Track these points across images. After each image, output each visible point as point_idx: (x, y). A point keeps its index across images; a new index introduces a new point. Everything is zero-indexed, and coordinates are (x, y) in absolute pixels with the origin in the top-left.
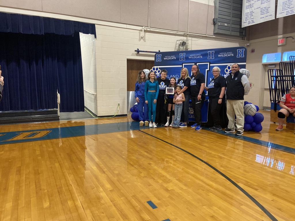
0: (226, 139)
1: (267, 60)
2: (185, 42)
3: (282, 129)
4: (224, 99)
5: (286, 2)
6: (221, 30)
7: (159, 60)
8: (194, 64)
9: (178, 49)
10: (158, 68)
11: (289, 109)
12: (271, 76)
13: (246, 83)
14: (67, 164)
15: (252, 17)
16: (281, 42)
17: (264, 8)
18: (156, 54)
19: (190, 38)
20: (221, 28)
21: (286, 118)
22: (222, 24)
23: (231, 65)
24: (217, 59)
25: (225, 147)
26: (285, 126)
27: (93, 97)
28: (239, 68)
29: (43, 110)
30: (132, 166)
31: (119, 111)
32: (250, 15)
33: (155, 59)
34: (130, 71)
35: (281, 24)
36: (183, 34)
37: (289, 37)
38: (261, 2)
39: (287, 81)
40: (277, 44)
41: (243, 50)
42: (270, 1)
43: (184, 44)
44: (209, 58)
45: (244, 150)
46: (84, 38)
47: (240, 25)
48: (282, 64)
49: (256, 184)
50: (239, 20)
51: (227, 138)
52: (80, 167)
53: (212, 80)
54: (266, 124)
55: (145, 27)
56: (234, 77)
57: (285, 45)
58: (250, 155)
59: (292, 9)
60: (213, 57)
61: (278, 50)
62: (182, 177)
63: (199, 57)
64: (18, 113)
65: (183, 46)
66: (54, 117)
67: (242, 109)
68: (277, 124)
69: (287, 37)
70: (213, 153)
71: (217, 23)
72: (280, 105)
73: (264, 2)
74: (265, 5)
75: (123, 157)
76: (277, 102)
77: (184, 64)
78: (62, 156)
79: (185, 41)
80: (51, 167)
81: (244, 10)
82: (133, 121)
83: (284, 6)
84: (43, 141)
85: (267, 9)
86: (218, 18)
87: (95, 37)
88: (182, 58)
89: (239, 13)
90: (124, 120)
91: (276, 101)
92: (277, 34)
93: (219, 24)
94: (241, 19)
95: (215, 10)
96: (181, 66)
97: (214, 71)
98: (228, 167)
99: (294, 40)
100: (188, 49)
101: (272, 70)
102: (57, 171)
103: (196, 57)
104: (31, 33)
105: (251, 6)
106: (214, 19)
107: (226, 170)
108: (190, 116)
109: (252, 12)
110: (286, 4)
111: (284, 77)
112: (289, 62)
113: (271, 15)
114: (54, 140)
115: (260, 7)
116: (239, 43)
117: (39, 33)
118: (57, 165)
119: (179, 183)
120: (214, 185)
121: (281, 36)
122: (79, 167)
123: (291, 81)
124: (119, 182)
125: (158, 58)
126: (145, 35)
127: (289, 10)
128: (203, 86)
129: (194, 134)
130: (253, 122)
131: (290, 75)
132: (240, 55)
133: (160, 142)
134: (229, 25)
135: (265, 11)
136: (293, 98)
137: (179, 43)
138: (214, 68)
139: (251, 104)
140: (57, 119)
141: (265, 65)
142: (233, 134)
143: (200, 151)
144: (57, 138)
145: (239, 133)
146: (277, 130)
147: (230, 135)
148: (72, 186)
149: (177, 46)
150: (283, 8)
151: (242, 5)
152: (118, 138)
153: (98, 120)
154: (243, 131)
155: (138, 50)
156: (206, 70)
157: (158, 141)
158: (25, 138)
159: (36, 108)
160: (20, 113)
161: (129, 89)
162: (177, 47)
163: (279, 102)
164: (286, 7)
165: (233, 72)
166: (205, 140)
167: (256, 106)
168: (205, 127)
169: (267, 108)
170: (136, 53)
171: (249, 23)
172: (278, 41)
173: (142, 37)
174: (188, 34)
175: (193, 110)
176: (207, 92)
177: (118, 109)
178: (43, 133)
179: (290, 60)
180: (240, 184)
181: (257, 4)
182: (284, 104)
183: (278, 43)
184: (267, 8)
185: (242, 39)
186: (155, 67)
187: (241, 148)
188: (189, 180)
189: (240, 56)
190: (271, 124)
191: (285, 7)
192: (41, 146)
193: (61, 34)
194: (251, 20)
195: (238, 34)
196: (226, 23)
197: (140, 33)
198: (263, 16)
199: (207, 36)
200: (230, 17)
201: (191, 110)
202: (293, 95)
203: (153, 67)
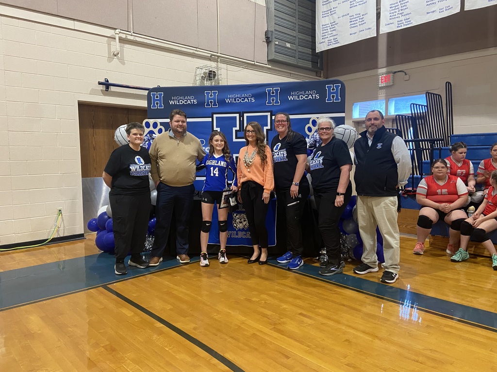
1: (359, 114)
2: (214, 72)
5: (396, 5)
6: (280, 54)
7: (158, 106)
9: (200, 82)
10: (159, 124)
15: (334, 33)
16: (385, 81)
17: (357, 16)
18: (149, 94)
19: (224, 66)
20: (280, 50)
22: (282, 43)
32: (330, 28)
33: (149, 103)
34: (90, 131)
36: (210, 55)
37: (398, 72)
38: (351, 5)
40: (378, 84)
41: (337, 87)
42: (366, 2)
44: (269, 102)
47: (312, 48)
48: (400, 118)
50: (309, 39)
55: (122, 31)
57: (392, 85)
59: (407, 17)
60: (277, 100)
61: (379, 96)
63: (248, 100)
65: (209, 80)
69: (395, 72)
71: (273, 40)
73: (356, 4)
74: (358, 10)
77: (215, 116)
79: (214, 70)
81: (319, 21)
83: (393, 11)
85: (361, 18)
86: (274, 31)
88: (211, 102)
89: (310, 25)
92: (376, 67)
93: (277, 43)
94: (314, 36)
95: (267, 16)
96: (210, 119)
97: (323, 129)
99: (407, 77)
103: (242, 100)
105: (331, 12)
106: (266, 33)
108: (237, 234)
109: (334, 24)
110: (397, 7)
112: (411, 115)
113: (369, 29)
115: (348, 14)
121: (384, 70)
125: (155, 100)
126: (122, 50)
127: (403, 18)
132: (333, 97)
134: (294, 47)
135: (358, 21)
136: (441, 183)
137: (202, 72)
141: (357, 123)
145: (390, 275)
149: (198, 78)
150: (391, 15)
151: (315, 10)
155: (108, 81)
162: (197, 82)
164: (396, 14)
170: (102, 87)
171: (329, 43)
172: (379, 78)
173: (115, 53)
174: (218, 57)
175: (242, 220)
177: (59, 223)
179: (411, 111)
181: (342, 8)
182: (427, 198)
183: (380, 83)
184: (361, 15)
185: (317, 76)
186: (151, 121)
189: (331, 99)
191: (395, 14)
194: (332, 38)
195: (309, 65)
196: (289, 42)
197: (109, 45)
198: (353, 30)
199: (256, 63)
200: (294, 32)
201: (238, 221)
202: (440, 176)
203: (147, 120)
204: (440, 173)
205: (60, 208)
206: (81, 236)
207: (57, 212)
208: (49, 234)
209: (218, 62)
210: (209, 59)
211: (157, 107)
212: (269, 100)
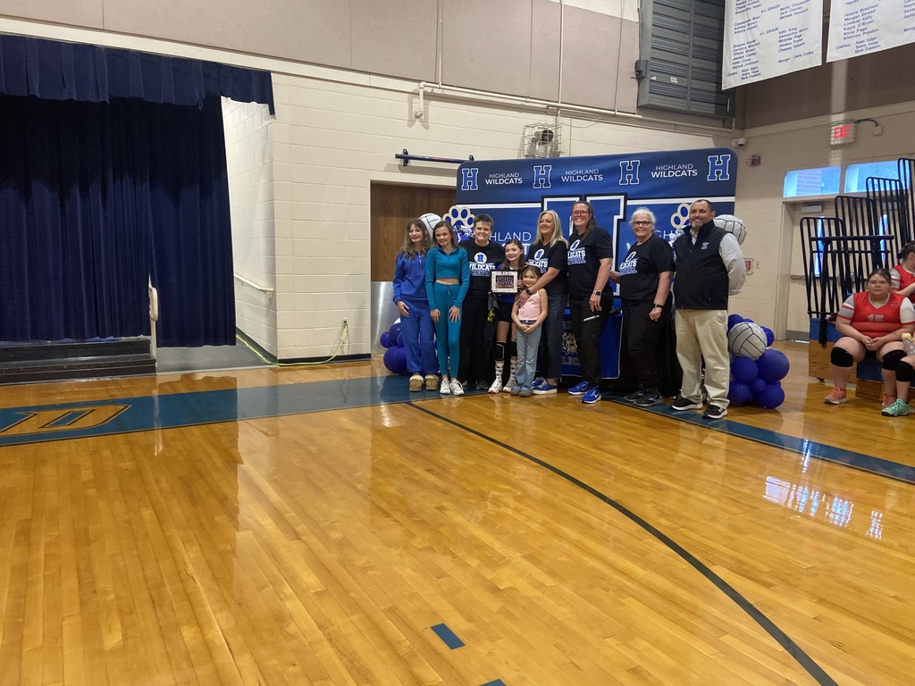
0: (674, 431)
1: (798, 190)
2: (550, 132)
3: (844, 400)
4: (667, 308)
5: (855, 15)
6: (658, 96)
7: (471, 186)
8: (577, 199)
9: (529, 151)
10: (469, 212)
11: (866, 338)
12: (811, 239)
13: (734, 260)
14: (178, 510)
15: (753, 58)
16: (841, 135)
17: (791, 32)
18: (460, 168)
19: (566, 120)
20: (658, 88)
21: (855, 364)
22: (663, 78)
23: (689, 204)
24: (647, 186)
25: (673, 456)
26: (852, 388)
27: (263, 299)
28: (713, 213)
29: (104, 341)
30: (387, 514)
31: (346, 345)
32: (747, 51)
33: (459, 182)
34: (382, 219)
35: (839, 81)
36: (546, 106)
37: (865, 120)
38: (782, 14)
39: (857, 255)
40: (830, 141)
41: (724, 158)
43: (546, 137)
44: (624, 181)
45: (730, 464)
46: (236, 116)
47: (716, 83)
48: (844, 201)
49: (767, 569)
50: (713, 66)
51: (678, 427)
52: (221, 519)
53: (631, 251)
54: (796, 383)
55: (428, 84)
56: (697, 239)
57: (853, 143)
58: (748, 479)
59: (872, 35)
60: (635, 177)
61: (832, 159)
62: (541, 547)
63: (594, 178)
64: (23, 349)
65: (543, 144)
66: (139, 363)
67: (722, 338)
68: (828, 384)
69: (860, 121)
70: (637, 473)
71: (648, 75)
72: (839, 326)
73: (789, 14)
74: (793, 21)
75: (358, 486)
76: (828, 316)
77: (546, 200)
78: (164, 485)
79: (549, 129)
80: (129, 522)
81: (728, 38)
82: (388, 374)
83: (850, 26)
84: (101, 440)
85: (799, 35)
86: (649, 59)
87: (272, 111)
88: (542, 181)
89: (714, 45)
90: (363, 372)
91: (824, 313)
92: (827, 111)
93: (654, 78)
94: (719, 62)
95: (641, 36)
96: (539, 205)
97: (639, 223)
98: (681, 517)
99: (879, 128)
100: (559, 153)
101: (812, 221)
102: (147, 535)
104: (65, 98)
105: (749, 25)
106: (637, 64)
107: (676, 526)
109: (753, 44)
110: (855, 20)
111: (849, 242)
112: (865, 196)
113: (810, 53)
114: (139, 437)
115: (777, 29)
116: (715, 138)
117: (91, 97)
118: (147, 513)
119: (533, 566)
120: (639, 571)
121: (840, 117)
122: (217, 519)
123: (869, 255)
124: (344, 567)
125: (466, 179)
126: (426, 109)
127: (865, 37)
128: (607, 267)
129: (578, 414)
130: (758, 376)
131: (867, 234)
132: (718, 173)
133: (474, 439)
134: (685, 82)
135: (793, 39)
136: (877, 306)
137: (533, 133)
138: (636, 213)
139: (750, 324)
140: (149, 367)
141: (793, 206)
142: (695, 415)
143: (596, 468)
144: (147, 427)
145: (715, 410)
146: (828, 403)
147: (687, 417)
148: (196, 579)
149: (526, 142)
150: (847, 32)
151: (722, 20)
152: (342, 430)
153: (280, 370)
154: (727, 404)
155: (407, 153)
156: (616, 218)
157: (468, 437)
158: (45, 430)
159: (80, 335)
160: (29, 349)
161: (376, 276)
162: (526, 147)
163: (834, 317)
164: (855, 30)
165: (693, 225)
166: (613, 433)
167: (766, 330)
168: (612, 394)
169: (798, 335)
170: (400, 162)
171: (744, 75)
172: (830, 130)
173: (418, 114)
174: (558, 107)
175: (575, 342)
176: (618, 286)
177: (343, 337)
178: (104, 414)
179: (868, 189)
180: (717, 570)
181: (768, 20)
182: (851, 325)
183: (832, 139)
184: (798, 31)
185: (724, 127)
186: (460, 208)
187: (720, 457)
188: (564, 559)
189: (717, 176)
190: (810, 385)
191: (852, 30)
192: (95, 453)
193: (162, 101)
194: (749, 67)
195: (710, 109)
196: (675, 76)
197: (411, 103)
198: (785, 55)
199: (617, 113)
200: (686, 58)
201: (568, 342)
202: (878, 295)
203: (453, 207)
204: (877, 290)
205: (345, 319)
206: (368, 356)
207: (342, 323)
208: (331, 351)
209: (557, 115)
210: (545, 112)
211: (470, 188)
212: (624, 178)
